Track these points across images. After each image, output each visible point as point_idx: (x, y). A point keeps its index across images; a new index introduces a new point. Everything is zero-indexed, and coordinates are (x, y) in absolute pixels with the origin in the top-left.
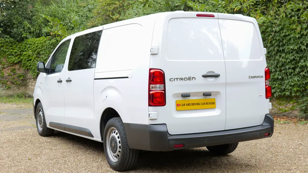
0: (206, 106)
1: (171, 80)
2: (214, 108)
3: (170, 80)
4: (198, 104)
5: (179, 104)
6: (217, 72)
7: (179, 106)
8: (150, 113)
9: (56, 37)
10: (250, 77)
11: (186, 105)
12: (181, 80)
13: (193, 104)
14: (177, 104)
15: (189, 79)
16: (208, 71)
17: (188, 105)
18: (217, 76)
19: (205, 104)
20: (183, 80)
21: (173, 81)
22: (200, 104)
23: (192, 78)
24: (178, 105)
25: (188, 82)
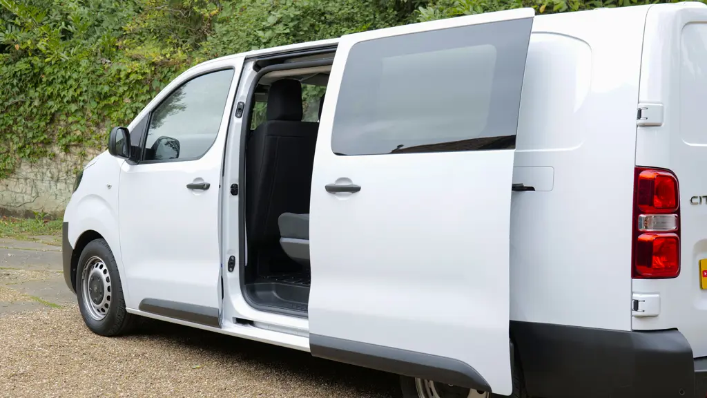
1: (694, 201)
3: (691, 200)
8: (636, 296)
9: (28, 56)
14: (703, 269)
21: (697, 203)
24: (704, 274)
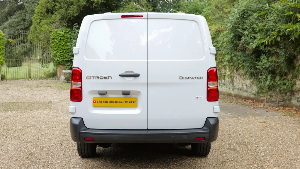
0: (125, 104)
1: (87, 78)
2: (136, 107)
4: (116, 102)
5: (96, 101)
6: (136, 72)
7: (96, 102)
10: (181, 78)
11: (102, 102)
12: (97, 78)
13: (111, 102)
14: (93, 100)
15: (105, 78)
16: (125, 71)
17: (105, 102)
18: (136, 76)
19: (125, 102)
20: (99, 78)
22: (119, 102)
23: (109, 77)
24: (94, 102)
25: (104, 81)
